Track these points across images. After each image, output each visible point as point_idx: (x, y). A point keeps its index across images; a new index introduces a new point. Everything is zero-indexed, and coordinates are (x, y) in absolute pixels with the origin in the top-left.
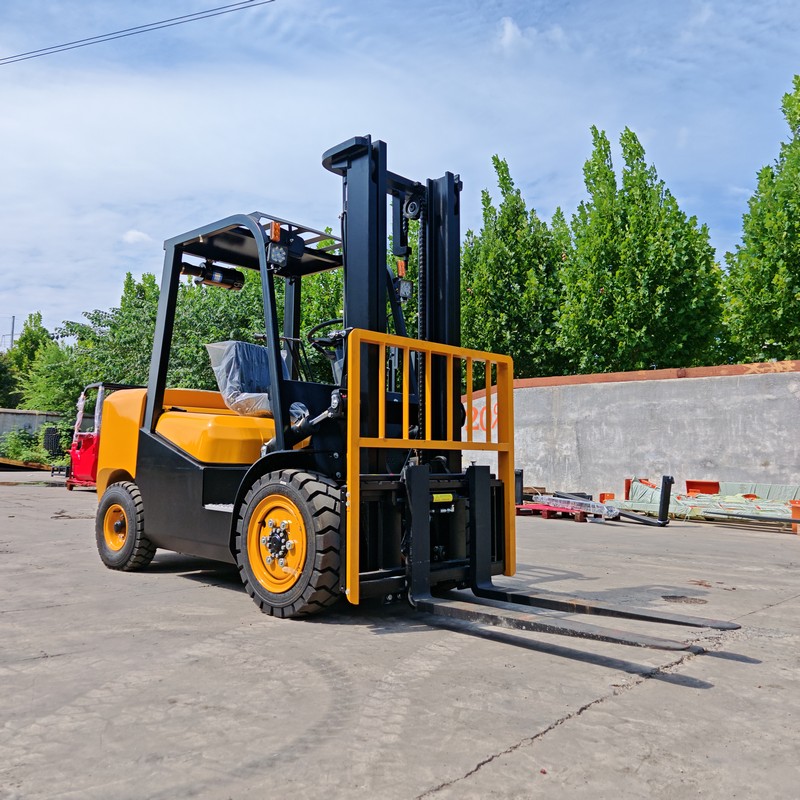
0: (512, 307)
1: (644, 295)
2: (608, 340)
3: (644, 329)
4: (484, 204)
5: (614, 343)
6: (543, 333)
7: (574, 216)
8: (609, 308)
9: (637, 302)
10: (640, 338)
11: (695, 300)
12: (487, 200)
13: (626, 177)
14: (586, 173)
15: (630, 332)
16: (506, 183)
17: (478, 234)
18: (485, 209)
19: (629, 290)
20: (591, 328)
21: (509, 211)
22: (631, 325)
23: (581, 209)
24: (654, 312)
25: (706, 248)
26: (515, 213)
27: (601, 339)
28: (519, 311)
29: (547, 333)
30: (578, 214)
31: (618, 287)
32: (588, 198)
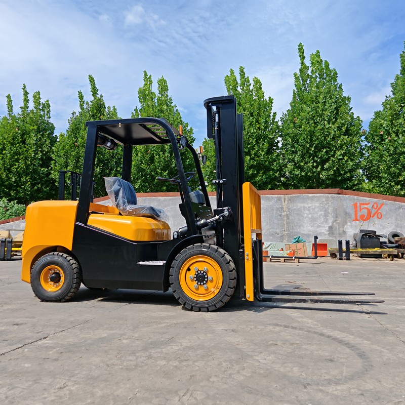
0: (100, 155)
1: (168, 156)
2: (150, 175)
3: (167, 172)
4: (80, 99)
5: (153, 178)
6: (116, 170)
7: (132, 113)
8: (152, 159)
9: (164, 159)
10: (165, 176)
11: (188, 160)
12: (81, 97)
13: (159, 99)
14: (139, 93)
15: (161, 172)
16: (95, 91)
17: (77, 114)
18: (80, 102)
19: (161, 153)
20: (143, 170)
21: (96, 105)
22: (161, 170)
23: (136, 110)
24: (172, 164)
25: (192, 138)
26: (99, 106)
27: (148, 175)
28: (104, 157)
29: (118, 170)
30: (134, 112)
31: (156, 151)
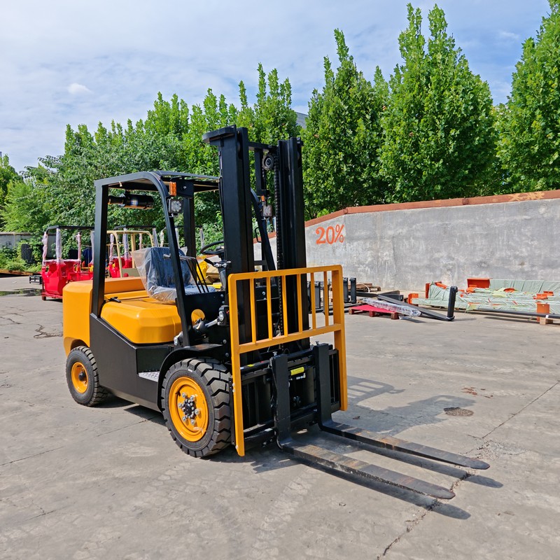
0: (347, 147)
1: (441, 137)
2: (415, 170)
3: (441, 162)
4: (325, 67)
5: (420, 172)
6: (370, 165)
7: (391, 76)
8: (416, 146)
9: (436, 142)
10: (438, 168)
11: (478, 138)
12: (328, 65)
13: (431, 45)
14: (400, 43)
15: (431, 164)
16: (343, 50)
17: (321, 92)
18: (326, 72)
19: (430, 133)
20: (403, 163)
21: (343, 74)
22: (432, 159)
23: (396, 70)
24: (448, 149)
25: (486, 99)
26: (349, 74)
27: (410, 169)
28: (353, 150)
29: (373, 165)
30: (394, 74)
31: (422, 131)
32: (402, 62)
